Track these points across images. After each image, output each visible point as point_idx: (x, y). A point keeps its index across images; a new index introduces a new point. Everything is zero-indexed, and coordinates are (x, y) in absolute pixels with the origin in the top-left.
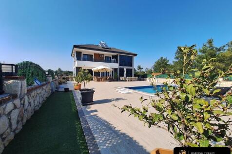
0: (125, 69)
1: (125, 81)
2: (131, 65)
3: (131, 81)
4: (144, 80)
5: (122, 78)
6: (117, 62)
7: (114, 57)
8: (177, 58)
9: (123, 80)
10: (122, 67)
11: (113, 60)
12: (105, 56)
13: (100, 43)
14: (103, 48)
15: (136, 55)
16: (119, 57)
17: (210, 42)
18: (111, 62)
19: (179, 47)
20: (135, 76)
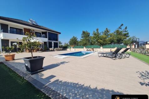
0: (53, 43)
1: (54, 51)
2: (57, 40)
3: (58, 51)
4: (65, 50)
5: (50, 49)
6: (46, 37)
7: (43, 33)
8: (82, 37)
9: (52, 51)
10: (50, 41)
11: (43, 35)
12: (35, 31)
13: (30, 20)
14: (33, 24)
15: (60, 33)
16: (48, 34)
17: (97, 30)
18: (41, 37)
19: (83, 31)
20: (60, 47)
